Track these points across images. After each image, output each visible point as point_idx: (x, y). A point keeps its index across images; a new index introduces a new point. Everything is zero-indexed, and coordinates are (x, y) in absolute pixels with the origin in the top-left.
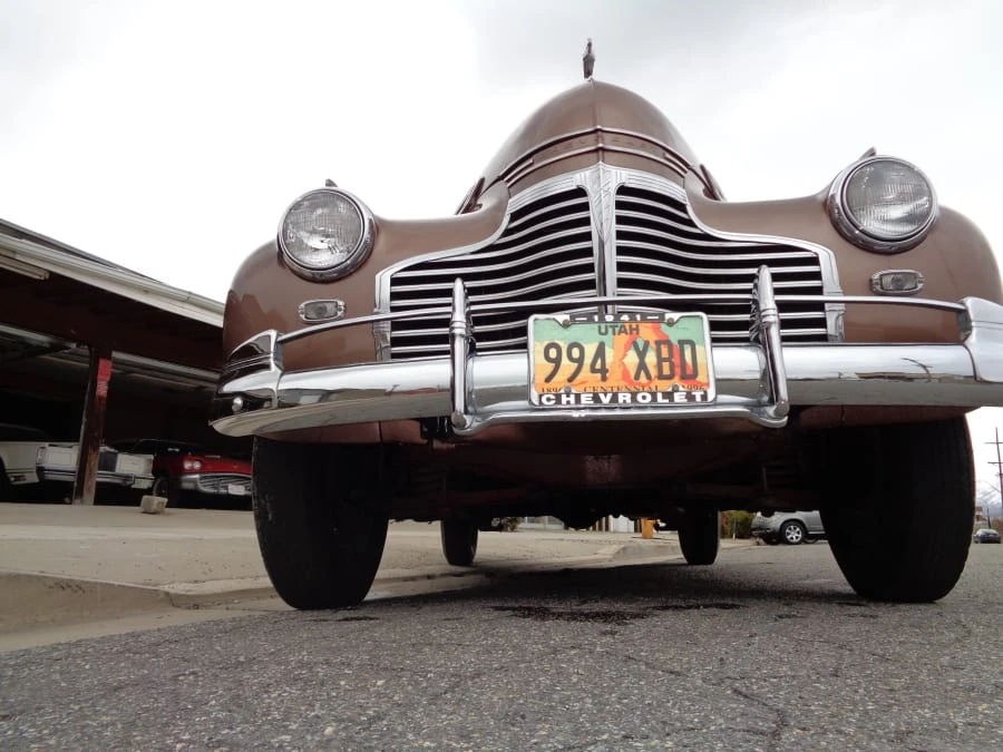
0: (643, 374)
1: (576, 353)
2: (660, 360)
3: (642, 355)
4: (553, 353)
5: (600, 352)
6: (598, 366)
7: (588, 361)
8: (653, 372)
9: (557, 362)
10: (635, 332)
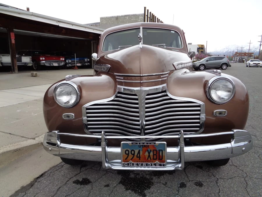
0: (149, 158)
1: (133, 152)
2: (154, 155)
3: (149, 153)
4: (127, 152)
5: (139, 152)
6: (138, 156)
7: (136, 154)
8: (152, 158)
9: (128, 154)
10: (148, 147)
